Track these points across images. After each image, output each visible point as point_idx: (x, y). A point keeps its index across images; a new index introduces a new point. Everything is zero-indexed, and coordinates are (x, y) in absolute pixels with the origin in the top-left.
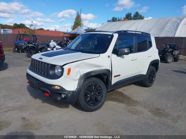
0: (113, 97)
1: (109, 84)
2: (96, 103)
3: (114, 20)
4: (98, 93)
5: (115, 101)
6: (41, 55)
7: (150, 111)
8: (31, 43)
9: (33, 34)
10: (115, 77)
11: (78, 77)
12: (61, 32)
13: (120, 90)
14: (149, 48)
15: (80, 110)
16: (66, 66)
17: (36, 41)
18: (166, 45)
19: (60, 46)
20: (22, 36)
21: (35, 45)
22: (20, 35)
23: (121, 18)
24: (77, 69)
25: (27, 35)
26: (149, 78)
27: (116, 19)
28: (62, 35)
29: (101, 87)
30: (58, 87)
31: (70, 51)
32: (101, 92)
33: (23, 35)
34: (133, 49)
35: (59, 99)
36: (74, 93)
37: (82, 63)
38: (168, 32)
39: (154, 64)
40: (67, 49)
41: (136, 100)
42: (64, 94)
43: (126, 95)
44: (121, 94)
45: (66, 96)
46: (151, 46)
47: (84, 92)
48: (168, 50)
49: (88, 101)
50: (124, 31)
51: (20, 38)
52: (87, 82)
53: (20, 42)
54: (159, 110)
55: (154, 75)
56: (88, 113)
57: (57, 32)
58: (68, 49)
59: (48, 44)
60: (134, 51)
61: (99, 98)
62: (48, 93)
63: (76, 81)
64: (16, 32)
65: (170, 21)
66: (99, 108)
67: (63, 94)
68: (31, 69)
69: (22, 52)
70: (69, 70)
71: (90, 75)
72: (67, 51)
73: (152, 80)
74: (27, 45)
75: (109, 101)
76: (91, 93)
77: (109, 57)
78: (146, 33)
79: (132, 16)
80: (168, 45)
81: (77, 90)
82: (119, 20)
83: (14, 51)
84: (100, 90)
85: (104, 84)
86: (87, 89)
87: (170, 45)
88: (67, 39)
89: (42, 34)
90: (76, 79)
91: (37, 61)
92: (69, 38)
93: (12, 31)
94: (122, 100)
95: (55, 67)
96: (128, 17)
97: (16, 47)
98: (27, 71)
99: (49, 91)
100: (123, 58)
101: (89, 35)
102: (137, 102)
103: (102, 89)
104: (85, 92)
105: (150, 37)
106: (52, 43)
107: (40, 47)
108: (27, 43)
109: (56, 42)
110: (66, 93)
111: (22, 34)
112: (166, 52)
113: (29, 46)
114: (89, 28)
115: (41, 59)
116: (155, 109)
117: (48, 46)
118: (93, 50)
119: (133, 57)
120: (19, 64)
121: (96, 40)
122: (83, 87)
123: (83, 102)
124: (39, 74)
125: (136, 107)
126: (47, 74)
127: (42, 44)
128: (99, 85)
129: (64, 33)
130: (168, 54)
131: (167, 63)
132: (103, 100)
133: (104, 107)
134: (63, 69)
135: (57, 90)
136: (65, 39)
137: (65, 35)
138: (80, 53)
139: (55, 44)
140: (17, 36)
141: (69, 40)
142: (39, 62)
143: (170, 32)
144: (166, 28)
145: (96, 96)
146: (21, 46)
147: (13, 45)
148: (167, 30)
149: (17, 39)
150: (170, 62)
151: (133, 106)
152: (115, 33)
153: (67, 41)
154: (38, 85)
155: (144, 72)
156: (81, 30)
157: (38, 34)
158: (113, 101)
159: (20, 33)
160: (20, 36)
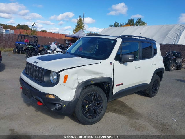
0: (114, 107)
1: (110, 94)
2: (95, 115)
3: (116, 25)
4: (98, 103)
5: (116, 113)
6: (37, 58)
7: (155, 127)
8: (31, 45)
9: (34, 36)
10: (117, 85)
11: (76, 85)
12: (63, 35)
13: (122, 99)
14: (154, 56)
15: (76, 122)
16: (62, 72)
17: (37, 43)
18: (169, 52)
19: (61, 49)
20: (23, 37)
21: (35, 46)
22: (22, 35)
23: (123, 24)
24: (75, 77)
25: (28, 36)
26: (152, 88)
27: (118, 24)
28: (64, 38)
29: (101, 97)
30: (52, 96)
31: (69, 55)
32: (101, 102)
33: (25, 36)
34: (137, 56)
35: (53, 109)
36: (70, 104)
37: (81, 69)
38: (170, 39)
39: (159, 73)
40: (66, 52)
41: (139, 112)
42: (59, 104)
43: (128, 105)
44: (123, 104)
45: (61, 107)
46: (156, 53)
47: (81, 102)
48: (171, 58)
49: (86, 113)
50: (129, 36)
51: (21, 39)
52: (85, 91)
53: (21, 43)
54: (165, 125)
55: (158, 84)
56: (86, 126)
57: (59, 34)
58: (68, 53)
59: (49, 46)
60: (138, 58)
61: (98, 109)
62: (41, 102)
63: (73, 89)
64: (18, 32)
65: (173, 28)
66: (98, 121)
67: (57, 105)
68: (25, 73)
69: (22, 53)
70: (66, 78)
71: (89, 83)
72: (66, 55)
73: (156, 90)
74: (27, 46)
75: (109, 112)
76: (89, 104)
77: (111, 63)
78: (151, 40)
79: (135, 22)
80: (171, 52)
81: (74, 100)
82: (121, 26)
83: (15, 52)
84: (100, 101)
85: (104, 93)
86: (86, 99)
87: (173, 53)
88: (69, 42)
89: (44, 36)
90: (74, 87)
91: (32, 65)
92: (70, 40)
93: (14, 32)
94: (124, 111)
95: (50, 73)
96: (130, 23)
97: (16, 48)
98: (21, 75)
99: (42, 100)
100: (127, 65)
101: (90, 38)
102: (140, 114)
103: (102, 100)
104: (83, 102)
105: (155, 44)
106: (53, 46)
107: (40, 49)
108: (28, 44)
109: (57, 44)
110: (61, 103)
111: (23, 35)
112: (169, 60)
113: (28, 47)
114: (91, 32)
115: (36, 63)
116: (161, 125)
117: (49, 48)
118: (94, 55)
119: (137, 65)
120: (17, 65)
121: (97, 44)
122: (81, 97)
123: (80, 114)
124: (32, 80)
125: (139, 121)
126: (41, 80)
127: (43, 46)
128: (99, 95)
129: (66, 36)
130: (170, 61)
131: (169, 71)
132: (102, 112)
133: (103, 120)
134: (58, 76)
135: (51, 99)
136: (67, 42)
137: (67, 38)
138: (80, 58)
139: (56, 46)
140: (19, 37)
141: (70, 43)
142: (34, 66)
143: (172, 39)
144: (168, 35)
145: (95, 107)
146: (22, 47)
147: (14, 46)
148: (170, 37)
149: (18, 39)
150: (173, 70)
151: (136, 119)
152: (118, 38)
153: (69, 44)
154: (31, 92)
155: (148, 82)
156: (83, 34)
157: (39, 35)
158: (114, 112)
159: (22, 34)
160: (21, 37)
